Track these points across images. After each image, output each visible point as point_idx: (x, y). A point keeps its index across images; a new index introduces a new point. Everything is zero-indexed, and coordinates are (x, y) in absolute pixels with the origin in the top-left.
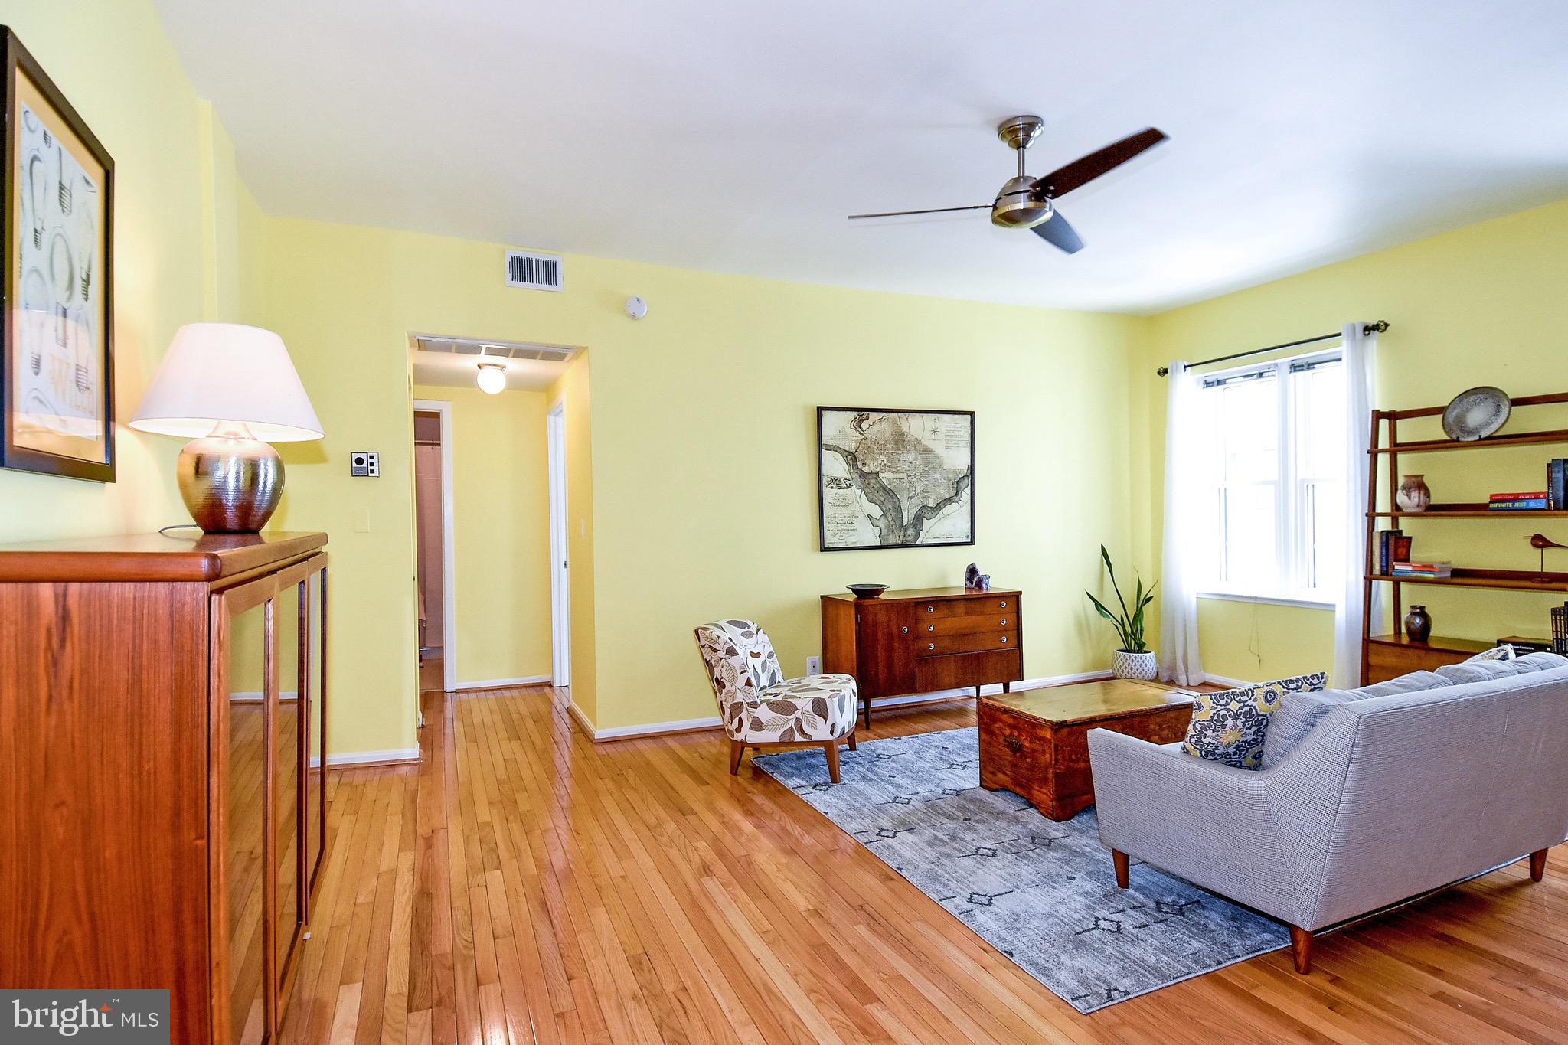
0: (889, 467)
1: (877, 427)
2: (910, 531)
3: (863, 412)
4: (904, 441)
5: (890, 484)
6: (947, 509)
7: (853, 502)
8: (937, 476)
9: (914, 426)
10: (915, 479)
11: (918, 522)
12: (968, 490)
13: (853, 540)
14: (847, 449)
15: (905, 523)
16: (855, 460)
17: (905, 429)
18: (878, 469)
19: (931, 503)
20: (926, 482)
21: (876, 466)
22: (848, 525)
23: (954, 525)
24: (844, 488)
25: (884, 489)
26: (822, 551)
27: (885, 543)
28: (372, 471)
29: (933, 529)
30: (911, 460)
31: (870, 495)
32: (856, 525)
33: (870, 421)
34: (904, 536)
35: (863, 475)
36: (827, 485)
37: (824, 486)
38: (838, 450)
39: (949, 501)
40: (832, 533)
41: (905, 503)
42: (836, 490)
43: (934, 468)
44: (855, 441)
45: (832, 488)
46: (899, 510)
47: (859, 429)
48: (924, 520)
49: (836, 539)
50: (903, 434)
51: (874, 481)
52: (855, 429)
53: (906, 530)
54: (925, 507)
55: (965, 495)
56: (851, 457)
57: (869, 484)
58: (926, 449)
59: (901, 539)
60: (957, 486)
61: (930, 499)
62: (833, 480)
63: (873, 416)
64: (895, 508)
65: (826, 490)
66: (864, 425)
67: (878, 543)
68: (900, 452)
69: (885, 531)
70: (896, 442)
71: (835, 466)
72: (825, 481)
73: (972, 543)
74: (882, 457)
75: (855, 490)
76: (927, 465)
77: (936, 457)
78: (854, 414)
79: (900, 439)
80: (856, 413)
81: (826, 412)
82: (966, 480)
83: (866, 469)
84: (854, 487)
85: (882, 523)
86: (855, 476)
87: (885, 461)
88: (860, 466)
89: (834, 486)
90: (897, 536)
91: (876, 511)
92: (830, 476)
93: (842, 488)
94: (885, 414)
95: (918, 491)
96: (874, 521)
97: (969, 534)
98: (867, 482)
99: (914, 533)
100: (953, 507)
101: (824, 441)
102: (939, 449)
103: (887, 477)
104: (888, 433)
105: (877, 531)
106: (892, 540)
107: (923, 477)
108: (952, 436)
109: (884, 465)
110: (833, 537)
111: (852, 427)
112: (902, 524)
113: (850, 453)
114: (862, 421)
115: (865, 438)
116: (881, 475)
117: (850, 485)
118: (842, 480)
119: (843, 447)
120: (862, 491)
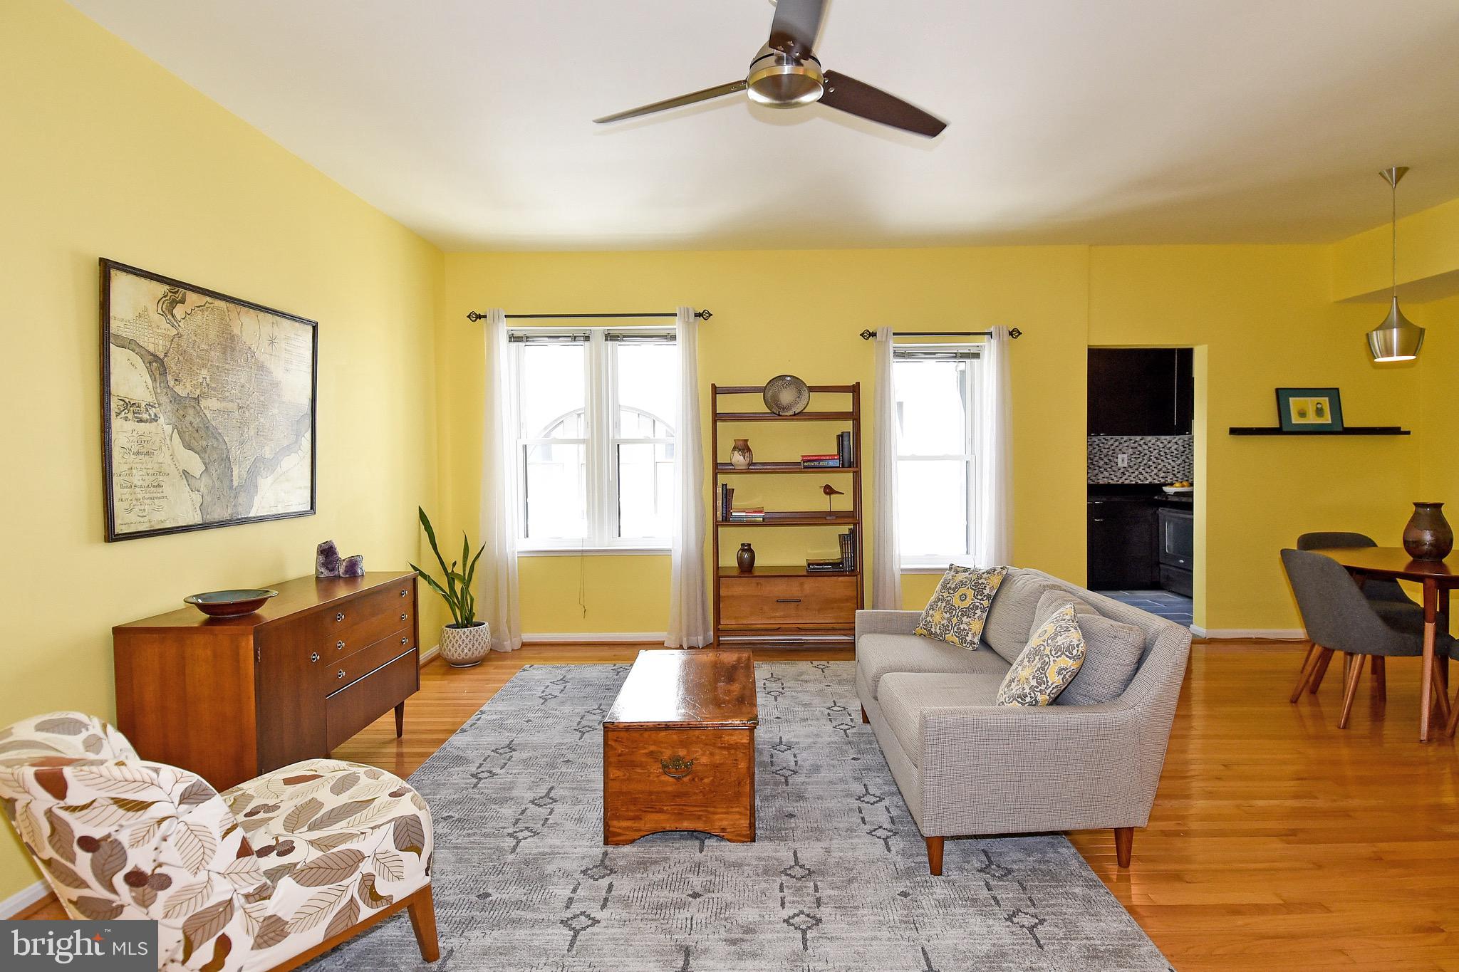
0: (214, 389)
1: (198, 318)
2: (242, 498)
3: (177, 288)
4: (234, 350)
5: (214, 419)
6: (285, 463)
7: (160, 448)
8: (275, 411)
9: (247, 329)
10: (247, 414)
11: (250, 483)
12: (308, 435)
13: (161, 516)
14: (151, 348)
15: (235, 484)
16: (163, 370)
17: (236, 331)
18: (198, 392)
19: (267, 453)
20: (262, 420)
21: (195, 388)
22: (152, 489)
24: (146, 422)
25: (207, 427)
26: (109, 540)
27: (210, 518)
30: (242, 382)
31: (186, 437)
32: (167, 490)
33: (187, 307)
34: (235, 506)
35: (176, 399)
36: (118, 414)
37: (112, 415)
38: (137, 350)
39: (287, 449)
40: (126, 505)
41: (235, 452)
42: (132, 424)
43: (272, 399)
44: (164, 337)
45: (126, 419)
46: (226, 463)
47: (170, 317)
48: (259, 479)
49: (132, 517)
50: (233, 338)
51: (191, 412)
52: (164, 315)
53: (235, 495)
54: (260, 458)
55: (305, 443)
56: (157, 364)
57: (184, 416)
58: (262, 368)
59: (230, 511)
60: (296, 431)
61: (266, 446)
62: (128, 405)
63: (192, 298)
64: (221, 459)
65: (117, 424)
66: (179, 311)
67: (197, 519)
68: (228, 367)
69: (208, 499)
70: (224, 350)
71: (132, 378)
72: (115, 404)
73: (312, 512)
74: (204, 371)
75: (164, 426)
76: (263, 392)
77: (273, 382)
78: (163, 289)
79: (229, 346)
80: (166, 288)
81: (117, 272)
82: (307, 420)
83: (179, 390)
84: (162, 420)
85: (203, 484)
86: (164, 399)
87: (208, 379)
88: (171, 383)
89: (130, 416)
90: (225, 506)
91: (196, 466)
92: (122, 395)
93: (141, 421)
94: (208, 299)
95: (252, 433)
96: (192, 481)
97: (310, 500)
98: (181, 413)
99: (245, 501)
100: (292, 459)
101: (114, 326)
102: (276, 371)
103: (210, 407)
104: (212, 336)
105: (197, 498)
106: (218, 514)
107: (258, 411)
108: (292, 353)
109: (208, 385)
110: (130, 511)
111: (160, 311)
112: (231, 487)
113: (155, 358)
114: (174, 303)
115: (179, 336)
116: (203, 403)
117: (155, 415)
118: (143, 404)
119: (145, 345)
120: (173, 429)
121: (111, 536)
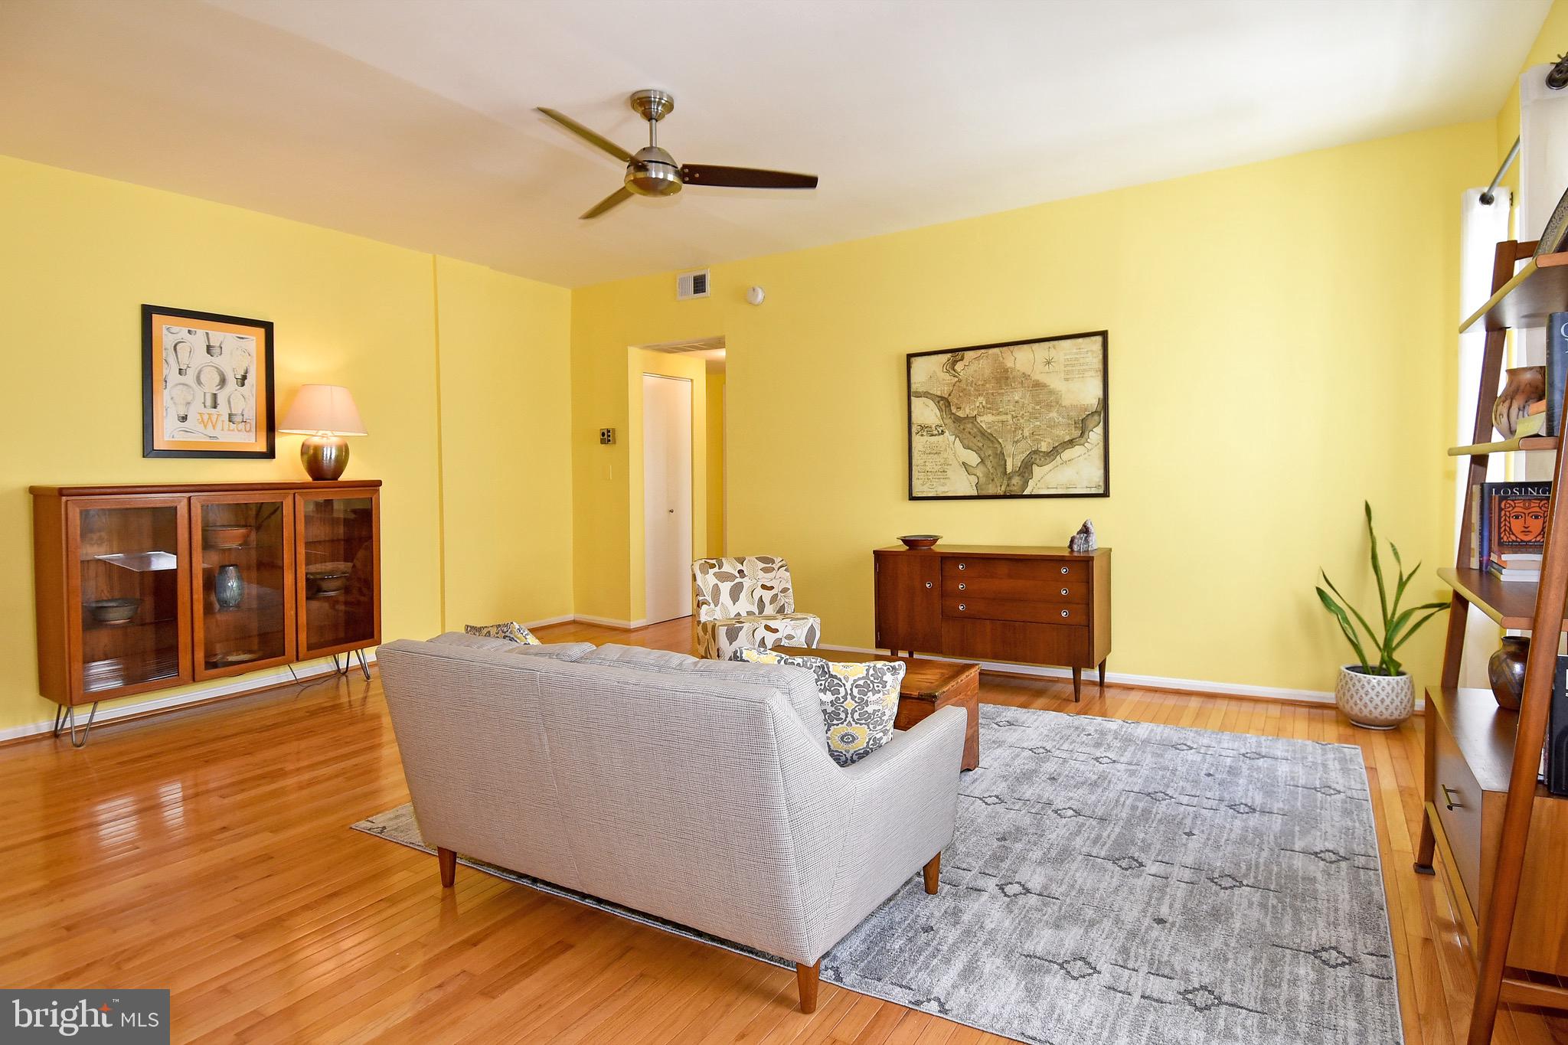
0: (990, 409)
1: (974, 367)
2: (1016, 480)
3: (957, 353)
4: (1007, 378)
5: (989, 428)
6: (1067, 454)
7: (946, 450)
8: (1054, 414)
9: (1021, 360)
10: (1021, 421)
11: (1026, 470)
12: (1099, 430)
13: (945, 489)
14: (939, 393)
15: (1009, 470)
16: (948, 404)
17: (1009, 364)
18: (975, 413)
19: (1044, 447)
20: (1038, 423)
21: (973, 410)
22: (939, 473)
23: (1077, 473)
24: (936, 435)
25: (983, 433)
26: (910, 500)
27: (984, 493)
28: (609, 441)
29: (1043, 478)
30: (1017, 398)
31: (966, 442)
32: (949, 473)
33: (966, 362)
34: (1008, 485)
35: (958, 420)
36: (917, 434)
37: (914, 434)
38: (929, 396)
39: (1071, 443)
40: (921, 482)
41: (1009, 448)
42: (926, 438)
43: (1049, 406)
44: (948, 384)
45: (922, 435)
46: (1001, 457)
47: (953, 372)
48: (1035, 467)
49: (925, 488)
50: (1006, 371)
51: (970, 426)
52: (948, 371)
53: (1010, 479)
54: (1036, 452)
55: (1095, 435)
56: (944, 403)
57: (964, 429)
58: (1037, 385)
59: (1003, 488)
60: (1083, 427)
61: (1043, 443)
62: (922, 427)
63: (969, 355)
64: (997, 454)
65: (916, 438)
66: (959, 367)
67: (975, 493)
68: (1003, 391)
69: (983, 480)
70: (998, 380)
71: (926, 413)
72: (914, 430)
73: (1106, 494)
74: (981, 399)
75: (949, 437)
76: (1038, 403)
77: (1051, 392)
78: (947, 357)
79: (1004, 377)
80: (949, 355)
81: (916, 358)
82: (1096, 417)
83: (961, 414)
84: (947, 433)
85: (980, 472)
86: (949, 421)
87: (984, 402)
88: (954, 411)
89: (925, 434)
90: (999, 485)
91: (973, 458)
92: (919, 422)
93: (932, 435)
94: (983, 351)
95: (1027, 433)
96: (971, 470)
97: (1102, 484)
98: (962, 427)
99: (1020, 483)
100: (1077, 450)
101: (914, 388)
102: (1055, 383)
103: (986, 420)
104: (987, 372)
105: (974, 479)
106: (991, 490)
107: (1034, 416)
108: (1073, 365)
109: (983, 407)
110: (923, 485)
111: (945, 370)
112: (1005, 472)
113: (942, 398)
114: (955, 362)
115: (960, 381)
116: (979, 419)
117: (942, 431)
118: (934, 426)
119: (935, 393)
120: (956, 438)
121: (912, 498)
